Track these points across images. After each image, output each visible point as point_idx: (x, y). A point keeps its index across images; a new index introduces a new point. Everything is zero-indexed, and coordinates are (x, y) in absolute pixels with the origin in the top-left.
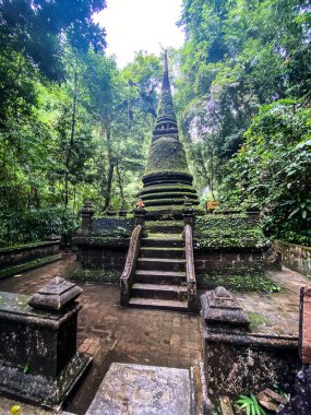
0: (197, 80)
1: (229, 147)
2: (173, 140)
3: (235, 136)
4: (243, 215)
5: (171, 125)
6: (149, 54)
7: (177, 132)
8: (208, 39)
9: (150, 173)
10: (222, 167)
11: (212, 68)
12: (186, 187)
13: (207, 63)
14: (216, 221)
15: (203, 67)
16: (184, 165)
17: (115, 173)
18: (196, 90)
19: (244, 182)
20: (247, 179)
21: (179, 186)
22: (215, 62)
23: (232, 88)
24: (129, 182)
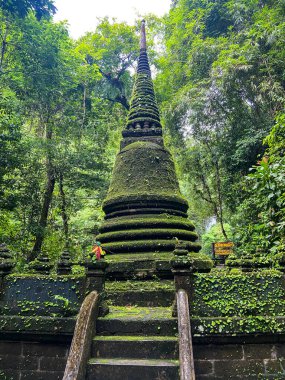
0: (190, 60)
1: (244, 156)
2: (155, 145)
3: (253, 140)
4: (274, 272)
5: (151, 124)
6: (118, 22)
7: (160, 134)
8: (204, 7)
9: (116, 196)
10: (235, 186)
11: (211, 44)
12: (177, 220)
13: (204, 38)
14: (230, 282)
15: (198, 42)
16: (173, 184)
17: (56, 193)
18: (188, 73)
19: (271, 211)
20: (276, 208)
21: (165, 219)
22: (216, 37)
23: (242, 71)
24: (81, 207)
